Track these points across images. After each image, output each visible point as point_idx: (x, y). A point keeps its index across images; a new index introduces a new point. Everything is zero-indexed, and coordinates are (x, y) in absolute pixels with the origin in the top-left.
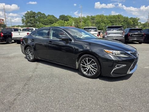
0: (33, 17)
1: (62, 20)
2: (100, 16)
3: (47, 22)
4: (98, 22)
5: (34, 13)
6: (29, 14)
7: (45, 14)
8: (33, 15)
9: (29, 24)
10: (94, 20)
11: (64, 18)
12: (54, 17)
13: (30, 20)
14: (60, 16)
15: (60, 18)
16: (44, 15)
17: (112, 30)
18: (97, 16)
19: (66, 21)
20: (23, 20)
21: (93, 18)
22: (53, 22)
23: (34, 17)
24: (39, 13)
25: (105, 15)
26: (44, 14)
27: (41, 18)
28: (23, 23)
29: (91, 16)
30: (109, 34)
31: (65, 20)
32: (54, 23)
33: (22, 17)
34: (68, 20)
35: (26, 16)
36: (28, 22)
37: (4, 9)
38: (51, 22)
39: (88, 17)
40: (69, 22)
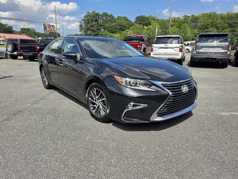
0: (95, 22)
1: (140, 24)
2: (209, 16)
3: (115, 29)
4: (203, 26)
5: (97, 15)
6: (90, 16)
7: (114, 16)
8: (95, 18)
9: (89, 32)
10: (197, 22)
11: (144, 21)
12: (127, 20)
13: (91, 26)
14: (137, 18)
15: (136, 21)
16: (112, 17)
17: (211, 40)
18: (204, 15)
19: (146, 26)
20: (81, 26)
21: (195, 19)
22: (124, 28)
23: (97, 21)
24: (105, 14)
25: (218, 13)
26: (112, 15)
27: (106, 22)
28: (80, 31)
29: (193, 16)
30: (200, 49)
31: (143, 25)
32: (127, 30)
33: (80, 22)
34: (150, 24)
35: (85, 20)
36: (88, 29)
37: (55, 10)
38: (122, 28)
39: (186, 17)
40: (151, 26)
